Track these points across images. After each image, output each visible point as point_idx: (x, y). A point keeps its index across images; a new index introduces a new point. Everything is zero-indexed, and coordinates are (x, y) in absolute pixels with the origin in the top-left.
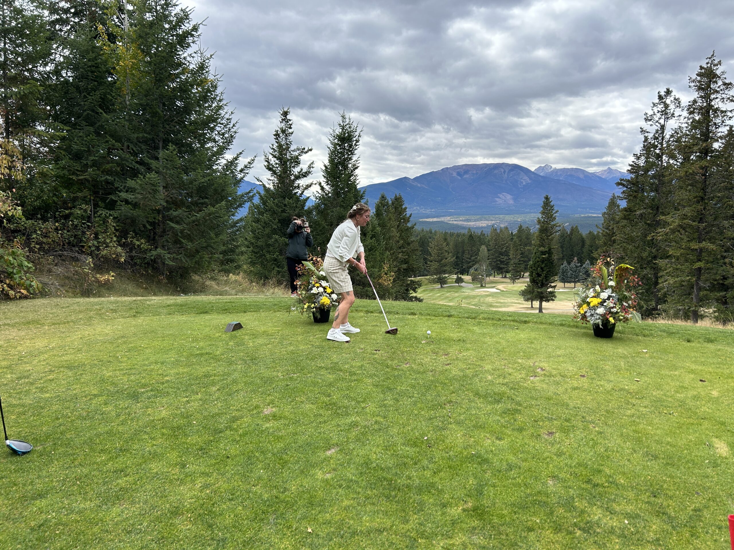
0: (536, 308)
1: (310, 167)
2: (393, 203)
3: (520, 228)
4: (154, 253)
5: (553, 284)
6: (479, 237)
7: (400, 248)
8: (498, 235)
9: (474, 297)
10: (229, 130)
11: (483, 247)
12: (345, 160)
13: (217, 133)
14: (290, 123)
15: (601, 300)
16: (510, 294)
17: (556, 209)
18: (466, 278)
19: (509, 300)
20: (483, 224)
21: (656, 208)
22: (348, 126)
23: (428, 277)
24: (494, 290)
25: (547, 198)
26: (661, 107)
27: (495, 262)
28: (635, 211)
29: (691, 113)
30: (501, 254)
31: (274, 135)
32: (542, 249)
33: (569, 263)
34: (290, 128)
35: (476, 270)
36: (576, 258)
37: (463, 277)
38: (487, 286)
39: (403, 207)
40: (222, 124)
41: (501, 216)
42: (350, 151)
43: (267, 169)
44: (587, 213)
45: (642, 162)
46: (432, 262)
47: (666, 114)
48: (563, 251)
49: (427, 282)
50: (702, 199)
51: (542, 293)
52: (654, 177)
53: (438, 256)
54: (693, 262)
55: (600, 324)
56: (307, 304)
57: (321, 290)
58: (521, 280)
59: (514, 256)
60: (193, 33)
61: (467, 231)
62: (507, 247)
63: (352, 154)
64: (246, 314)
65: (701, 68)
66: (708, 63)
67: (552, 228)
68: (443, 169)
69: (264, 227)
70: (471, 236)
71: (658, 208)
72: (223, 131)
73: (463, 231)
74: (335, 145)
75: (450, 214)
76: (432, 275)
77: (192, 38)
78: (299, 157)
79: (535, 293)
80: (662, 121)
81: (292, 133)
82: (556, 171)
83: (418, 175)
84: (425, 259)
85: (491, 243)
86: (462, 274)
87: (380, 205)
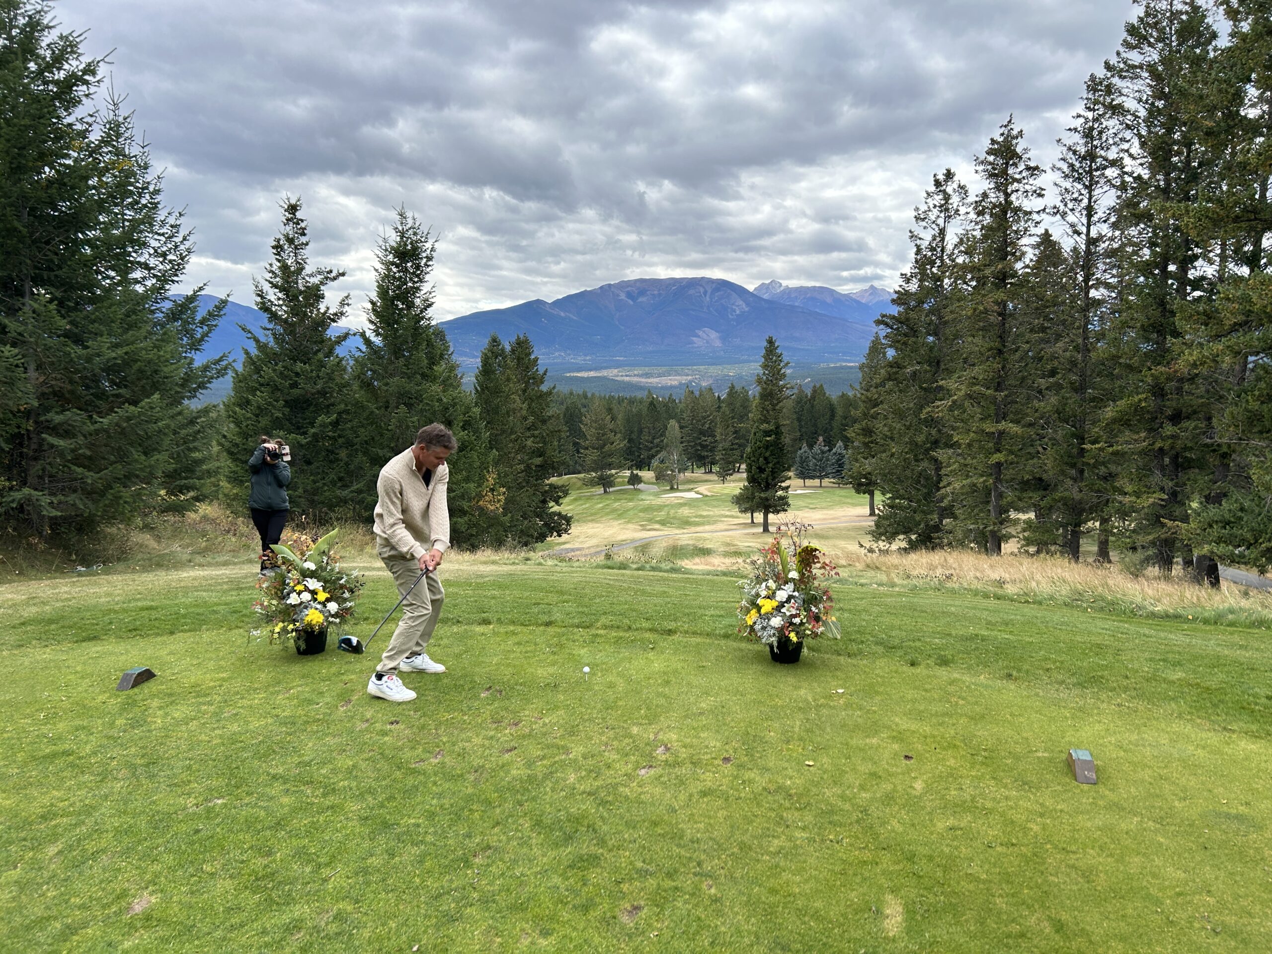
0: (758, 525)
1: (342, 304)
2: (513, 351)
3: (732, 392)
4: (17, 495)
5: (783, 485)
6: (665, 405)
7: (529, 429)
8: (695, 400)
9: (660, 508)
10: (176, 247)
11: (673, 423)
12: (407, 291)
13: (152, 251)
14: (303, 225)
15: (776, 604)
16: (718, 500)
17: (785, 359)
18: (647, 475)
19: (717, 512)
20: (673, 380)
21: (936, 363)
22: (411, 232)
23: (582, 475)
24: (692, 495)
25: (771, 342)
26: (938, 199)
27: (692, 447)
28: (905, 367)
29: (980, 213)
30: (702, 433)
31: (273, 247)
32: (765, 426)
33: (811, 446)
34: (304, 234)
35: (662, 462)
36: (821, 439)
37: (640, 473)
38: (680, 487)
39: (532, 357)
40: (163, 235)
41: (702, 367)
42: (418, 276)
43: (261, 309)
44: (839, 360)
45: (913, 287)
46: (587, 448)
47: (947, 210)
48: (801, 427)
49: (580, 483)
50: (1000, 352)
51: (767, 499)
52: (931, 312)
53: (598, 439)
54: (988, 454)
55: (775, 644)
56: (281, 625)
57: (306, 596)
58: (736, 476)
59: (722, 437)
60: (86, 77)
61: (646, 393)
62: (712, 421)
63: (421, 281)
64: (172, 638)
65: (993, 141)
66: (1002, 134)
67: (781, 391)
68: (601, 288)
69: (257, 416)
70: (652, 404)
71: (938, 363)
72: (164, 249)
73: (639, 395)
74: (388, 265)
75: (618, 365)
76: (588, 471)
77: (84, 88)
78: (322, 288)
79: (756, 500)
80: (941, 222)
81: (307, 244)
82: (789, 291)
83: (560, 297)
84: (576, 444)
85: (685, 415)
86: (640, 468)
87: (490, 354)
